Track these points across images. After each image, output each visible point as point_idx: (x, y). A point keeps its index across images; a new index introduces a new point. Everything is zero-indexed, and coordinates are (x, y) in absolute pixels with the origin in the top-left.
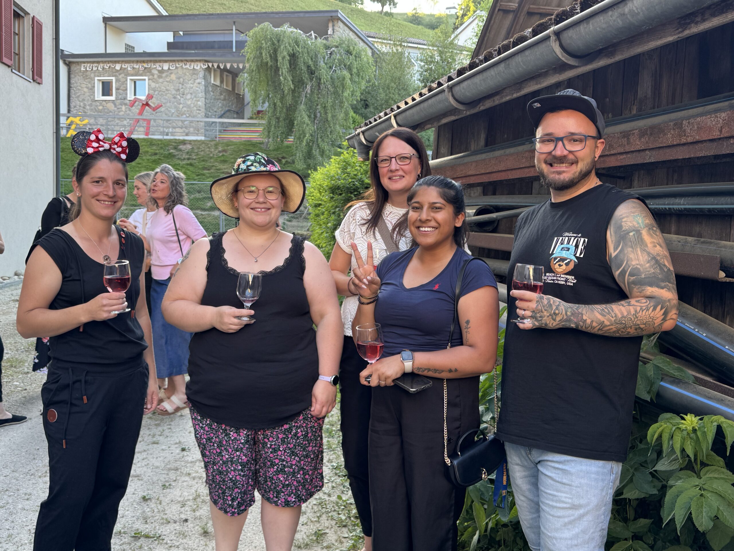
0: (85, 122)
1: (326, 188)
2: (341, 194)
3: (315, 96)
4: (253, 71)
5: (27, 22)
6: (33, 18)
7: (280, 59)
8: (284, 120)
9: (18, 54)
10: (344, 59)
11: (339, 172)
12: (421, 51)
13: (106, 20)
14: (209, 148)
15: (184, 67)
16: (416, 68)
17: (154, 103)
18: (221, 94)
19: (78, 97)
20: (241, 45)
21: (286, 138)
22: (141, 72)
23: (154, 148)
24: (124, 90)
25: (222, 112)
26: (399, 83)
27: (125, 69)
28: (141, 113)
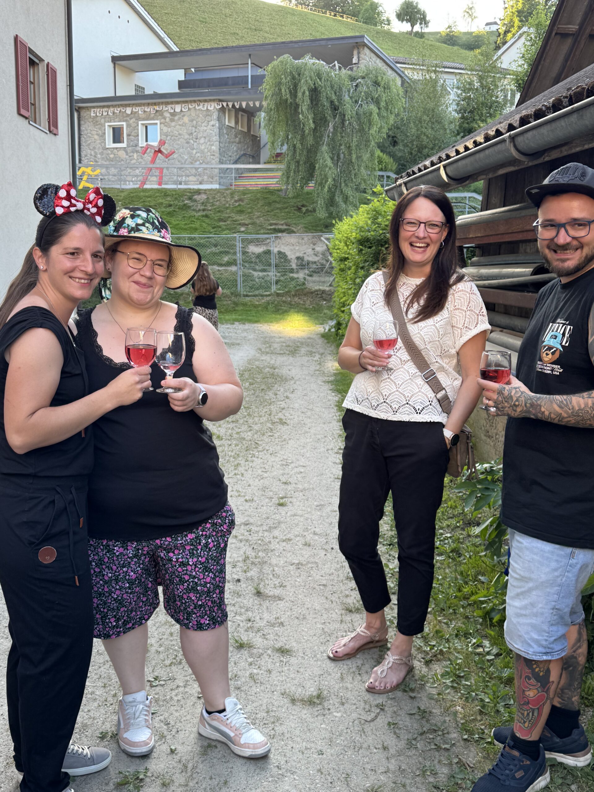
0: (96, 173)
1: (354, 241)
2: (370, 247)
3: (339, 134)
4: (271, 110)
5: (42, 69)
6: (48, 65)
7: (300, 95)
8: (305, 163)
9: (34, 104)
10: (371, 92)
11: (369, 222)
12: (458, 77)
13: (115, 59)
14: (225, 197)
15: (197, 108)
16: (452, 97)
17: (166, 150)
18: (236, 137)
19: (89, 144)
20: (258, 80)
21: (307, 183)
22: (152, 116)
23: (169, 199)
24: (135, 136)
25: (238, 157)
26: (433, 116)
27: (136, 112)
28: (153, 161)
